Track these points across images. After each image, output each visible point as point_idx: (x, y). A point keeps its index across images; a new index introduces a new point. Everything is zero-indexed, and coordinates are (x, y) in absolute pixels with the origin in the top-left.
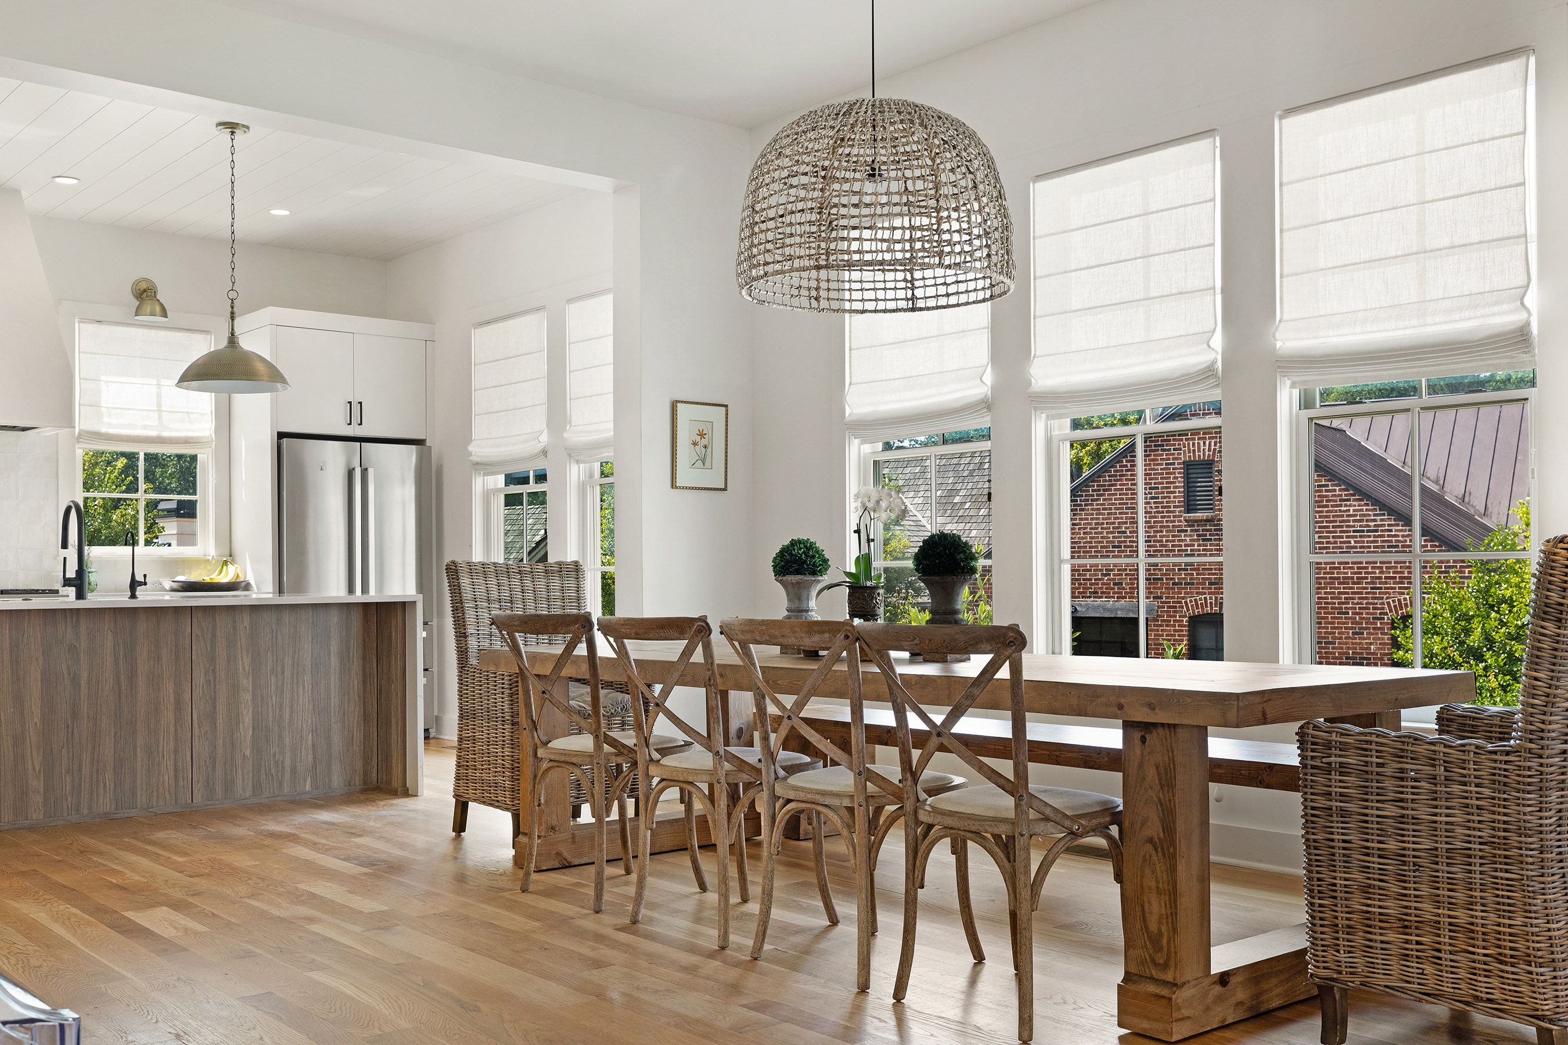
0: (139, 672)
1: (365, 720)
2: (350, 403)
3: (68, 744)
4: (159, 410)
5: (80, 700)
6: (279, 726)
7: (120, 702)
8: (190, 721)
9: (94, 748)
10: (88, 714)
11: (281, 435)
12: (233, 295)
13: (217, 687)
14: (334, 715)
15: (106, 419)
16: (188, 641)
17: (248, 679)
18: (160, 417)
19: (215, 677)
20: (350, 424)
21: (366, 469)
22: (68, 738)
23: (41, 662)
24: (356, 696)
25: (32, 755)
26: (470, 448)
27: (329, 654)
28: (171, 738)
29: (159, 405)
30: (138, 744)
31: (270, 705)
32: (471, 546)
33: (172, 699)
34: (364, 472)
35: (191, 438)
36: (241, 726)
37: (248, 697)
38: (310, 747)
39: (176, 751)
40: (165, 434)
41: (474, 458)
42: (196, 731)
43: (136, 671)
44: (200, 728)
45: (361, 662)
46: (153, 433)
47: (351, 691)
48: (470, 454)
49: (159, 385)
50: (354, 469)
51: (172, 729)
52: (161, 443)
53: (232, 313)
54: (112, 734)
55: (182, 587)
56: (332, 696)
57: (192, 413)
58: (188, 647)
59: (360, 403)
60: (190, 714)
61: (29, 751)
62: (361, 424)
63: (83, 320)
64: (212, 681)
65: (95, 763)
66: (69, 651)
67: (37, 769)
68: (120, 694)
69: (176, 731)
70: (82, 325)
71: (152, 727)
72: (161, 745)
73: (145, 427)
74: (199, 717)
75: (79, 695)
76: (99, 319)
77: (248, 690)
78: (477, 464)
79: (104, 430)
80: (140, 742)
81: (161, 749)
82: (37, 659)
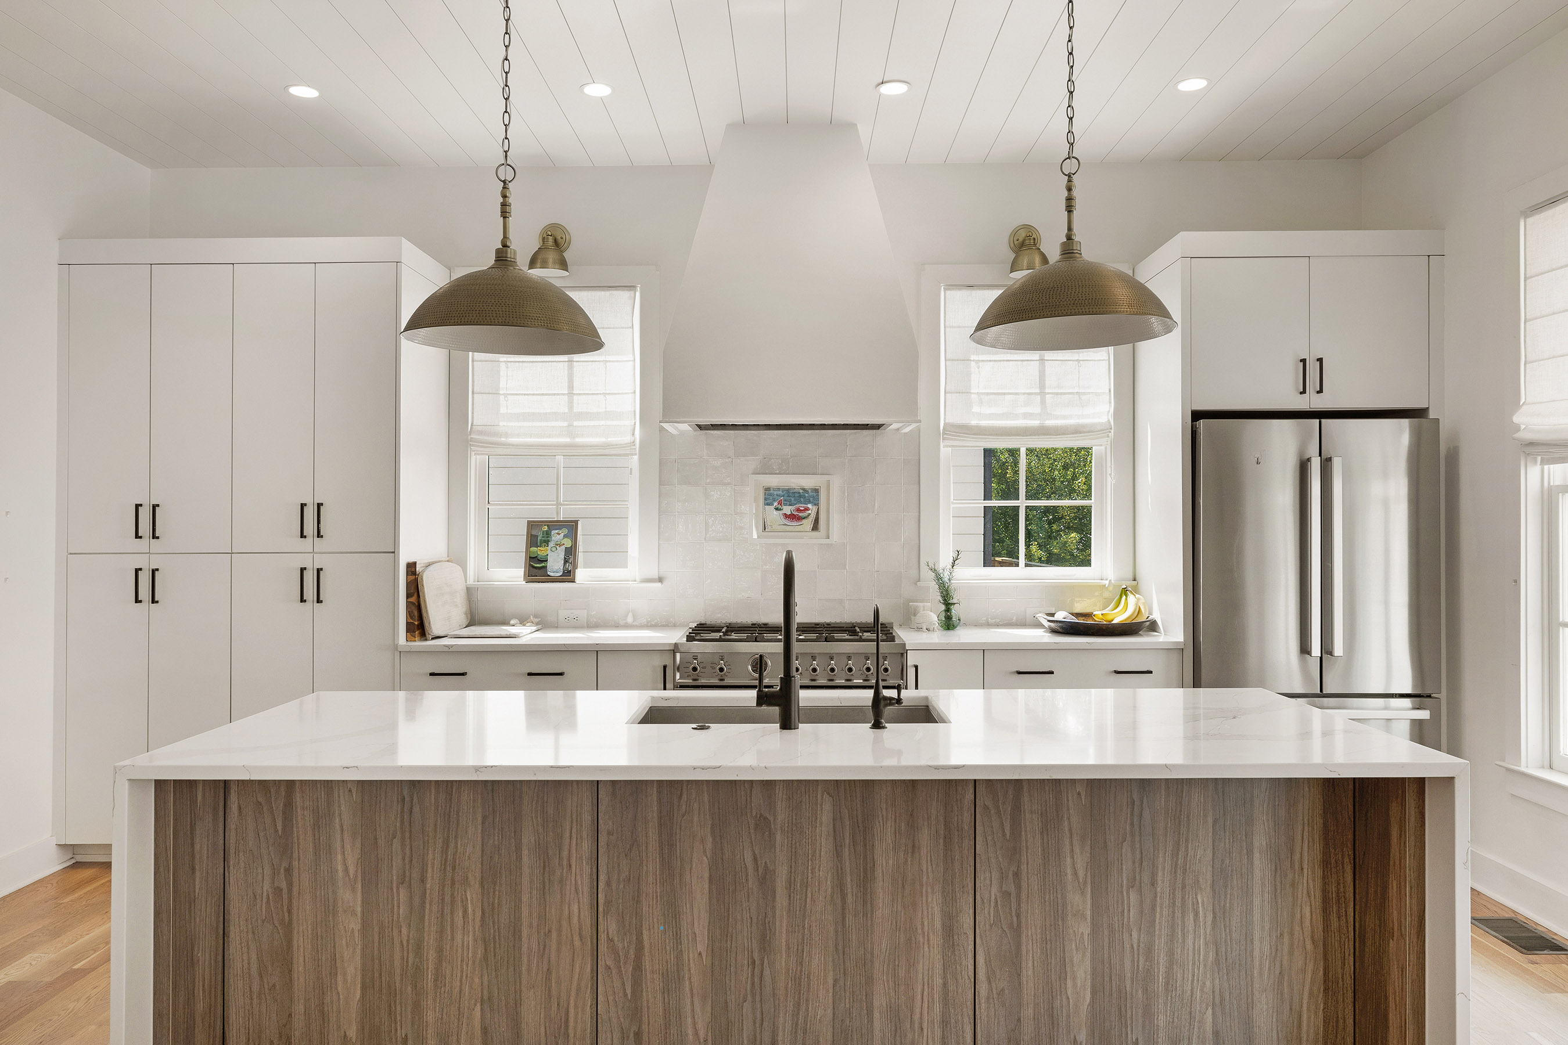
0: (879, 872)
1: (1326, 990)
2: (1304, 361)
3: (753, 995)
4: (1042, 393)
5: (774, 916)
6: (1145, 990)
7: (844, 925)
8: (971, 968)
9: (798, 1005)
10: (788, 944)
11: (1197, 416)
12: (1070, 166)
13: (1023, 906)
14: (1261, 974)
15: (976, 409)
16: (967, 817)
17: (1083, 893)
18: (1043, 402)
19: (1019, 887)
20: (1304, 392)
21: (1329, 460)
22: (753, 984)
23: (709, 846)
24: (1308, 942)
25: (693, 1010)
26: (1516, 419)
27: (1250, 852)
28: (936, 997)
29: (1042, 385)
30: (876, 1004)
31: (1127, 946)
32: (1517, 582)
33: (938, 924)
34: (1326, 464)
35: (1083, 426)
36: (1069, 983)
37: (1085, 929)
38: (1209, 1035)
39: (945, 1023)
40: (1050, 423)
41: (1525, 435)
42: (983, 989)
43: (873, 870)
44: (990, 982)
45: (1319, 872)
46: (1035, 423)
47: (1297, 928)
48: (1517, 428)
49: (1042, 360)
50: (1309, 460)
51: (938, 981)
52: (1044, 434)
53: (1069, 199)
54: (831, 982)
55: (1062, 627)
56: (1257, 935)
57: (1084, 394)
58: (967, 826)
59: (1320, 360)
60: (971, 955)
61: (688, 1001)
62: (1320, 391)
63: (952, 287)
64: (1014, 895)
65: (800, 1033)
66: (757, 826)
67: (702, 1034)
68: (843, 909)
69: (945, 985)
70: (948, 292)
71: (902, 973)
72: (917, 1011)
73: (1026, 415)
74: (988, 962)
75: (774, 907)
76: (971, 284)
77: (1083, 916)
78: (1531, 444)
79: (974, 422)
80: (879, 1001)
81: (917, 1017)
82: (702, 841)
